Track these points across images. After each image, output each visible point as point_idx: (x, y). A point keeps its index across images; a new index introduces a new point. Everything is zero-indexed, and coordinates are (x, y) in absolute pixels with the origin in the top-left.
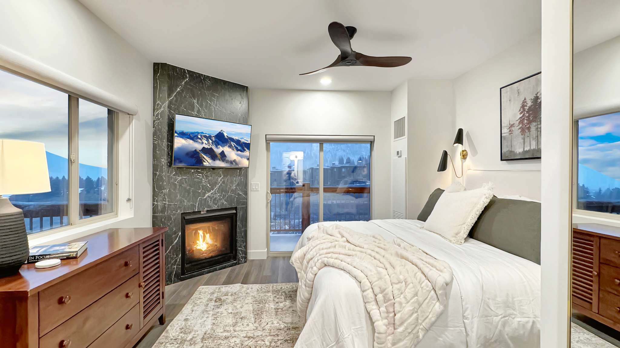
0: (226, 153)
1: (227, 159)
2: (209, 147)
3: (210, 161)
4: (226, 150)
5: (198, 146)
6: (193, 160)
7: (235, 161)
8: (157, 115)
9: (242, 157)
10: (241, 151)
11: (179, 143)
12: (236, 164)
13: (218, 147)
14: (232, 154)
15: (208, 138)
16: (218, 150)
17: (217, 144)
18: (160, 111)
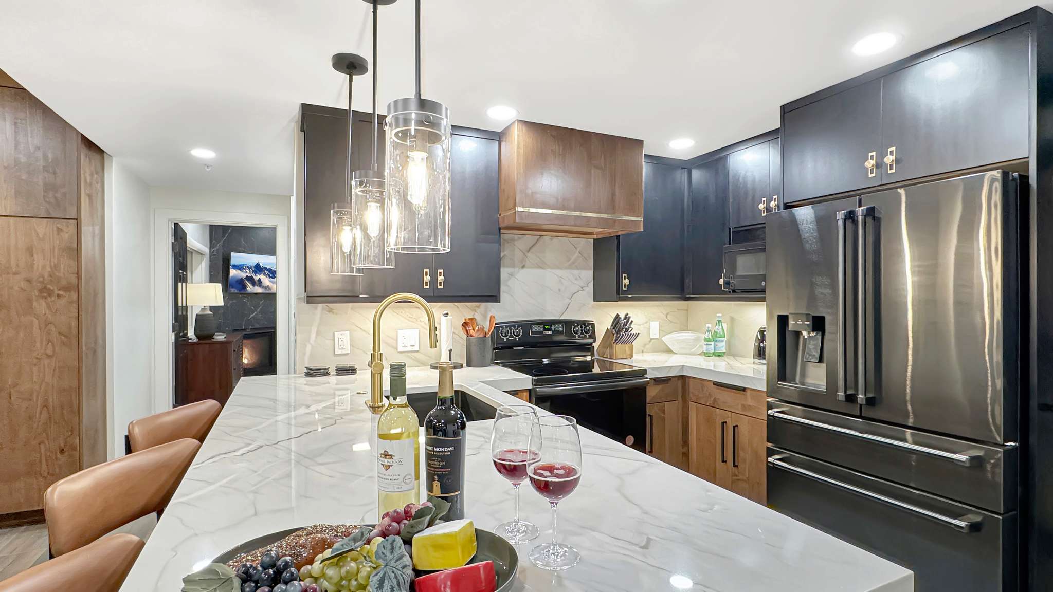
0: (262, 280)
1: (263, 285)
2: (250, 275)
3: (251, 286)
4: (262, 277)
5: (243, 275)
6: (240, 286)
7: (268, 286)
8: (213, 252)
9: (273, 282)
10: (273, 278)
11: (233, 273)
12: (270, 289)
13: (257, 274)
14: (266, 281)
15: (250, 268)
16: (256, 278)
17: (255, 273)
18: (215, 249)
